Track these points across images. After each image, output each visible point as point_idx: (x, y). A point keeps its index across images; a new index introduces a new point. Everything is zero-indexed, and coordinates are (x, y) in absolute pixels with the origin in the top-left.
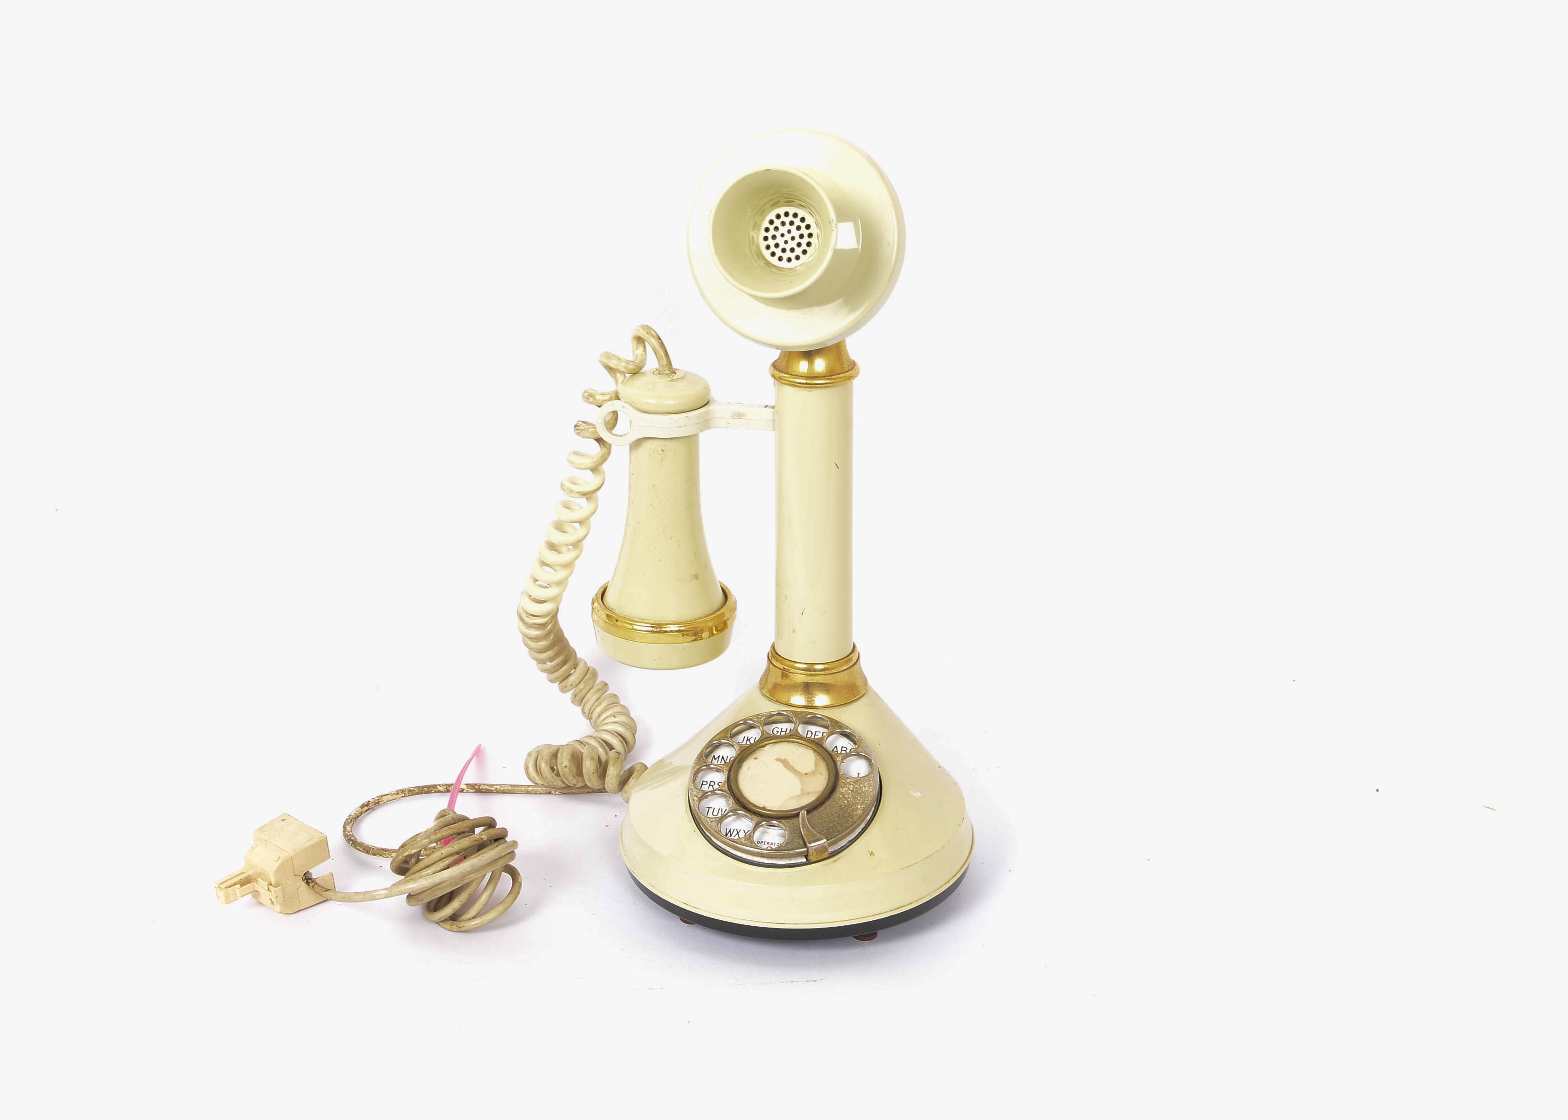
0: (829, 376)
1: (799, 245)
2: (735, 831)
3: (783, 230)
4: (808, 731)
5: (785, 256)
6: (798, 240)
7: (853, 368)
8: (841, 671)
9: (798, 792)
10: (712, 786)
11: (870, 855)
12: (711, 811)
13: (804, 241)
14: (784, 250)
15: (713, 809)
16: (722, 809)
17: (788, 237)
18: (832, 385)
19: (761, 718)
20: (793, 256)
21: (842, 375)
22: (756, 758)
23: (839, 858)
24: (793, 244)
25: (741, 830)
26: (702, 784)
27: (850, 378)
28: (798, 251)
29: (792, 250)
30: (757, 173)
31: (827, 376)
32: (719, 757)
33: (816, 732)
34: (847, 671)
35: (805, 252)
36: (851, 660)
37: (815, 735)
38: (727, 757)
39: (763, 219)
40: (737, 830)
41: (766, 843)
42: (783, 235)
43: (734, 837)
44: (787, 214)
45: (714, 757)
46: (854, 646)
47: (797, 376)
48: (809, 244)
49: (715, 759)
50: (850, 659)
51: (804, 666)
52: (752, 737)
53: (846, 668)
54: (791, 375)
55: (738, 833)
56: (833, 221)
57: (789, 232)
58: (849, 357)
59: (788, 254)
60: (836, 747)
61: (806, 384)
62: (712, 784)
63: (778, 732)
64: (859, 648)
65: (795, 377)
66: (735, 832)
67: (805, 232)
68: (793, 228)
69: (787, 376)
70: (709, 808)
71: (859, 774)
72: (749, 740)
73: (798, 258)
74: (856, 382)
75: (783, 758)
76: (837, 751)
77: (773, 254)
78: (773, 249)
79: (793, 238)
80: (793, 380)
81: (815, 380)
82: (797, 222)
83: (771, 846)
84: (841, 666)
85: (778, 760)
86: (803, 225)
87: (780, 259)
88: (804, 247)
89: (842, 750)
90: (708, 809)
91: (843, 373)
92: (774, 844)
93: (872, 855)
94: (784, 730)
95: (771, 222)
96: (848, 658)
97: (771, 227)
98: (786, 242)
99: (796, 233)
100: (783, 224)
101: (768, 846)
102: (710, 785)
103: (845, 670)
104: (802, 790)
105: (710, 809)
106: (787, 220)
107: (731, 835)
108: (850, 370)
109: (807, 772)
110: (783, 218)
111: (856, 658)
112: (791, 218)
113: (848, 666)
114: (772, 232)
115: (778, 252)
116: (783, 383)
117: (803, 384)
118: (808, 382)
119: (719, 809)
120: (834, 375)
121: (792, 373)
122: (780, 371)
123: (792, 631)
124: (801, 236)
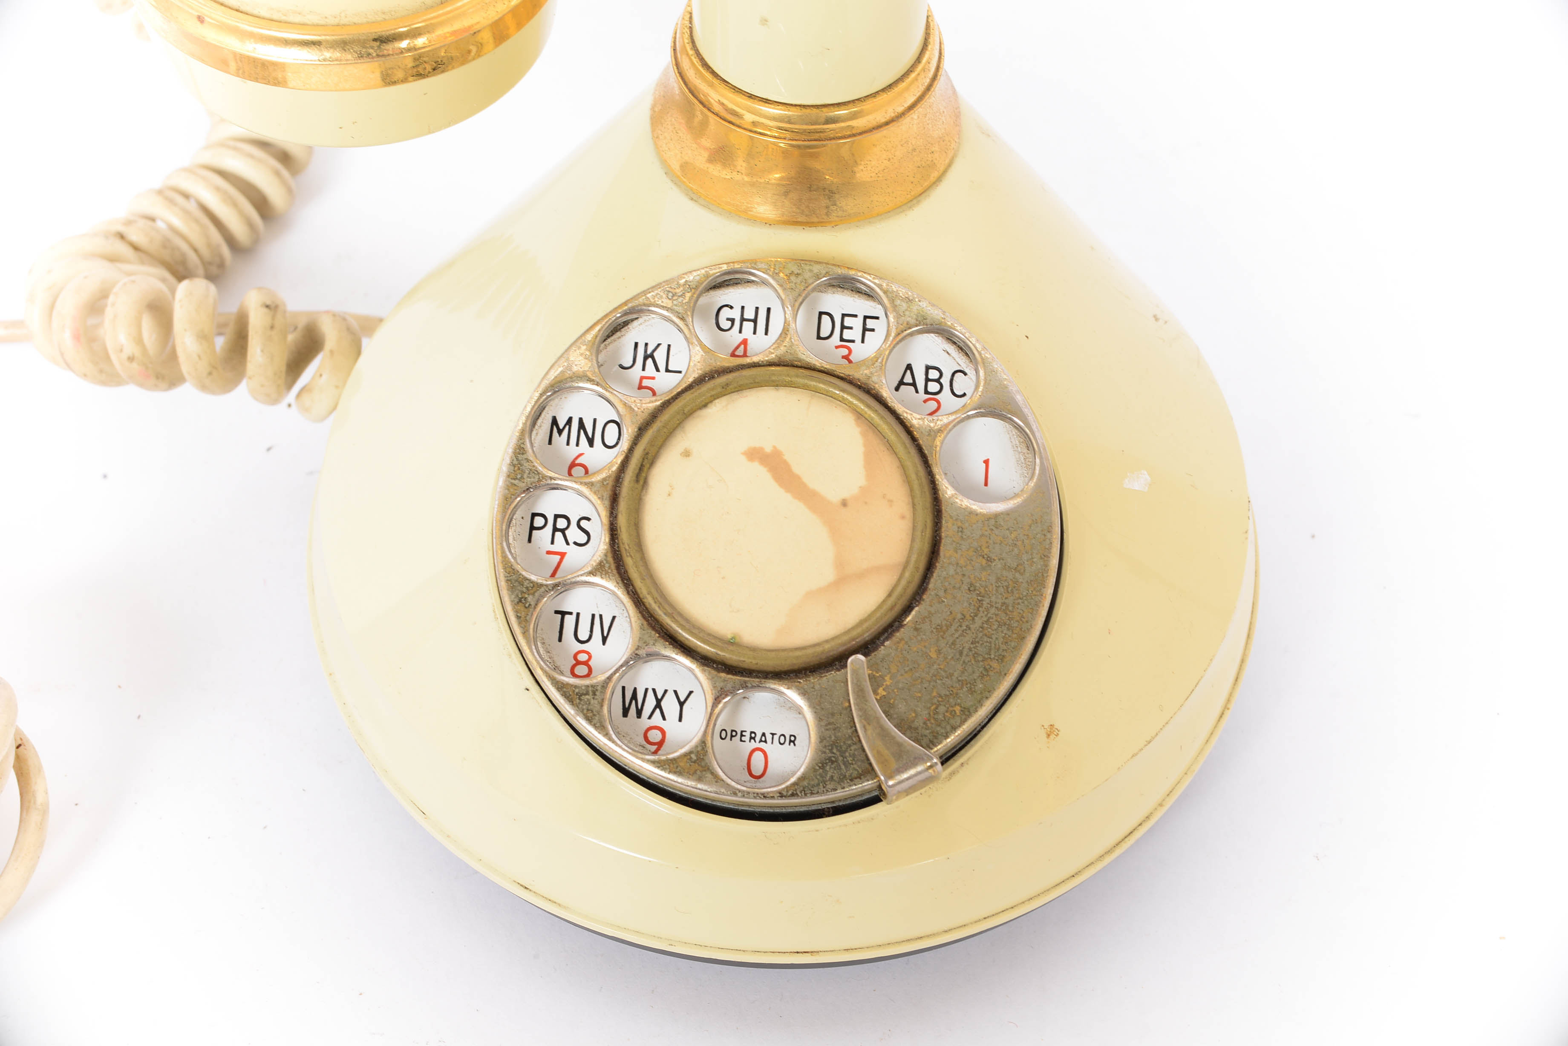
2: (650, 694)
4: (821, 314)
9: (829, 575)
10: (563, 531)
11: (1049, 736)
12: (570, 621)
15: (574, 615)
16: (601, 616)
19: (683, 295)
22: (687, 454)
23: (962, 764)
25: (666, 691)
26: (532, 528)
32: (569, 421)
33: (844, 316)
36: (922, 68)
37: (843, 327)
38: (595, 420)
40: (654, 690)
41: (747, 738)
43: (650, 718)
45: (555, 422)
49: (560, 432)
50: (920, 66)
52: (659, 345)
55: (659, 702)
60: (909, 367)
62: (562, 523)
63: (732, 321)
66: (651, 702)
70: (563, 614)
71: (986, 462)
72: (652, 356)
75: (768, 449)
76: (914, 384)
83: (762, 745)
85: (755, 454)
89: (927, 380)
90: (560, 616)
92: (769, 737)
93: (1052, 736)
94: (749, 314)
101: (753, 745)
102: (555, 529)
104: (839, 564)
105: (567, 617)
107: (639, 713)
109: (845, 494)
119: (593, 616)
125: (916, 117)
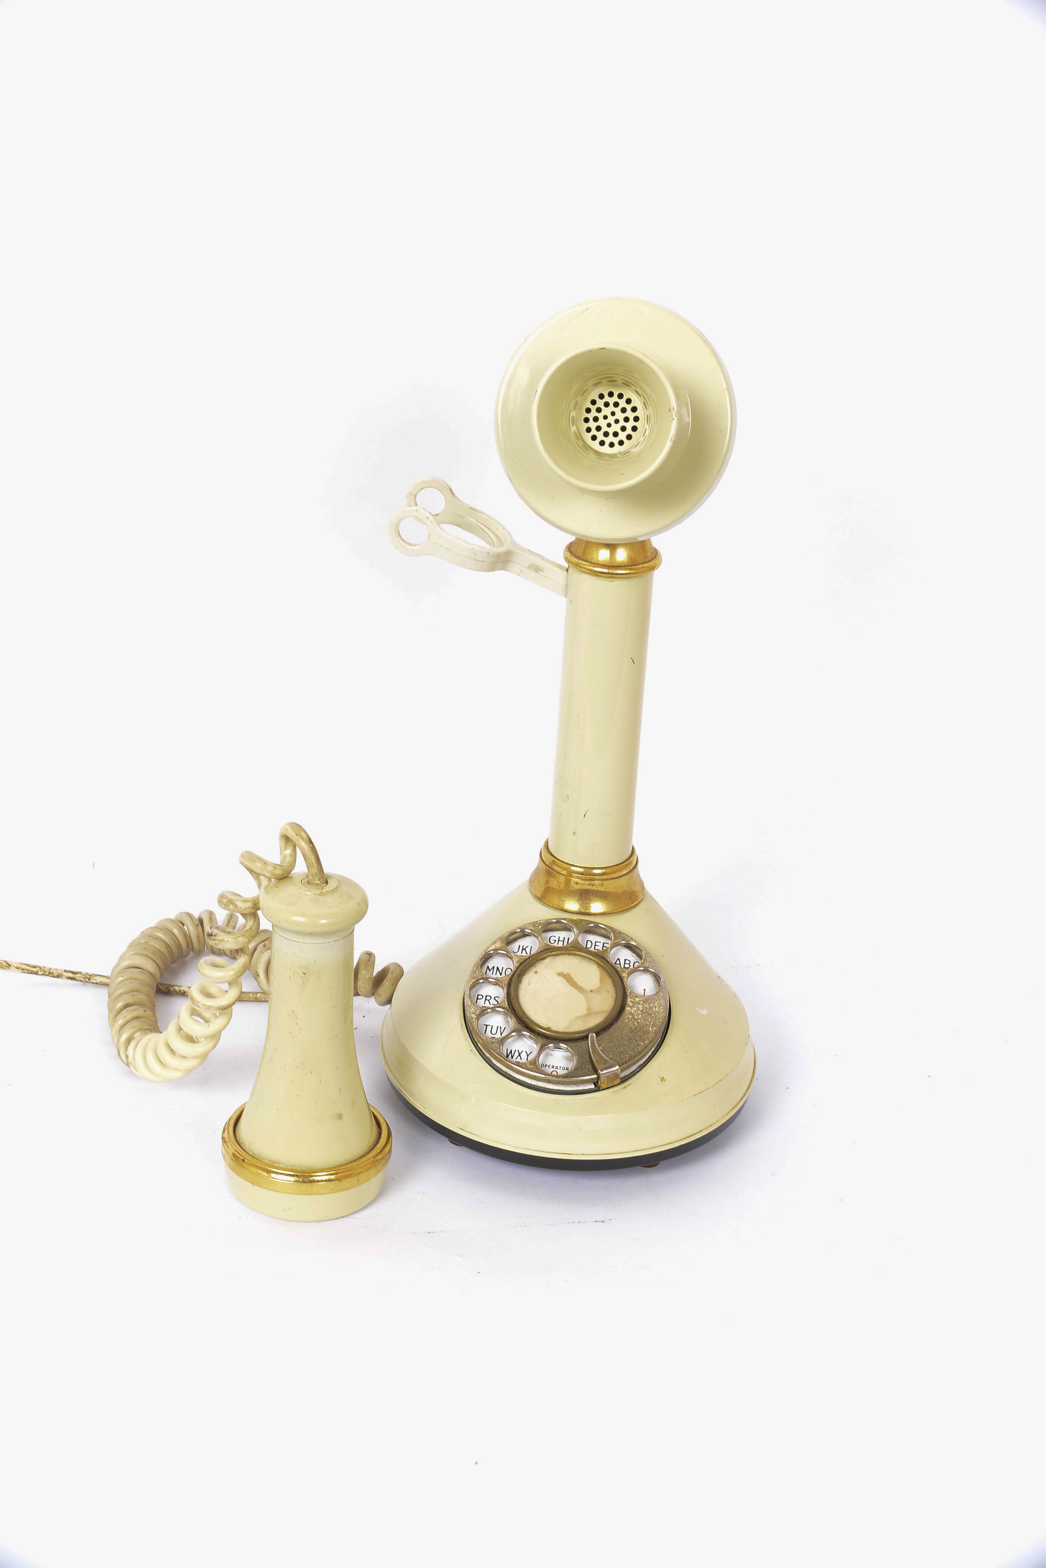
0: (633, 566)
1: (623, 429)
2: (517, 1052)
3: (606, 411)
4: (587, 941)
5: (608, 440)
6: (622, 423)
7: (656, 556)
8: (622, 876)
9: (585, 1012)
10: (489, 1000)
11: (661, 1081)
12: (489, 1028)
13: (629, 425)
14: (606, 434)
15: (491, 1026)
16: (501, 1027)
17: (611, 419)
18: (635, 575)
19: (539, 927)
20: (616, 441)
21: (646, 565)
22: (536, 972)
23: (629, 1085)
24: (616, 428)
25: (522, 1051)
26: (478, 999)
27: (653, 568)
28: (622, 436)
29: (616, 434)
30: (591, 351)
31: (631, 566)
32: (493, 968)
33: (596, 942)
34: (627, 876)
35: (629, 437)
36: (630, 863)
37: (595, 945)
38: (503, 968)
39: (585, 399)
40: (518, 1051)
41: (551, 1067)
42: (605, 417)
43: (516, 1059)
44: (611, 394)
45: (488, 967)
46: (633, 849)
47: (598, 564)
48: (634, 429)
49: (490, 970)
50: (630, 862)
51: (582, 870)
52: (528, 946)
53: (626, 872)
54: (591, 563)
55: (520, 1054)
56: (674, 408)
57: (613, 414)
58: (651, 544)
59: (611, 439)
60: (619, 959)
61: (608, 573)
62: (488, 998)
63: (555, 941)
64: (638, 852)
65: (596, 565)
66: (517, 1054)
67: (630, 415)
68: (618, 410)
69: (586, 563)
70: (487, 1026)
71: (645, 990)
72: (525, 949)
73: (621, 443)
74: (656, 573)
75: (566, 973)
76: (620, 964)
77: (594, 438)
78: (594, 432)
79: (617, 421)
80: (591, 568)
81: (618, 570)
82: (622, 403)
83: (556, 1070)
84: (621, 870)
85: (560, 974)
86: (629, 407)
87: (602, 443)
88: (629, 431)
89: (625, 963)
90: (485, 1026)
91: (647, 562)
92: (559, 1068)
93: (663, 1081)
94: (562, 939)
95: (594, 402)
96: (629, 861)
97: (593, 408)
98: (609, 425)
99: (620, 416)
100: (607, 405)
101: (553, 1069)
102: (486, 999)
103: (625, 874)
104: (588, 1009)
105: (488, 1027)
106: (611, 401)
107: (512, 1057)
108: (653, 559)
109: (592, 989)
110: (607, 398)
111: (636, 861)
112: (615, 399)
113: (628, 870)
114: (594, 413)
115: (600, 436)
116: (582, 571)
117: (605, 573)
118: (611, 571)
119: (498, 1027)
120: (635, 565)
121: (593, 561)
122: (578, 558)
123: (572, 832)
124: (626, 420)
125: (626, 878)
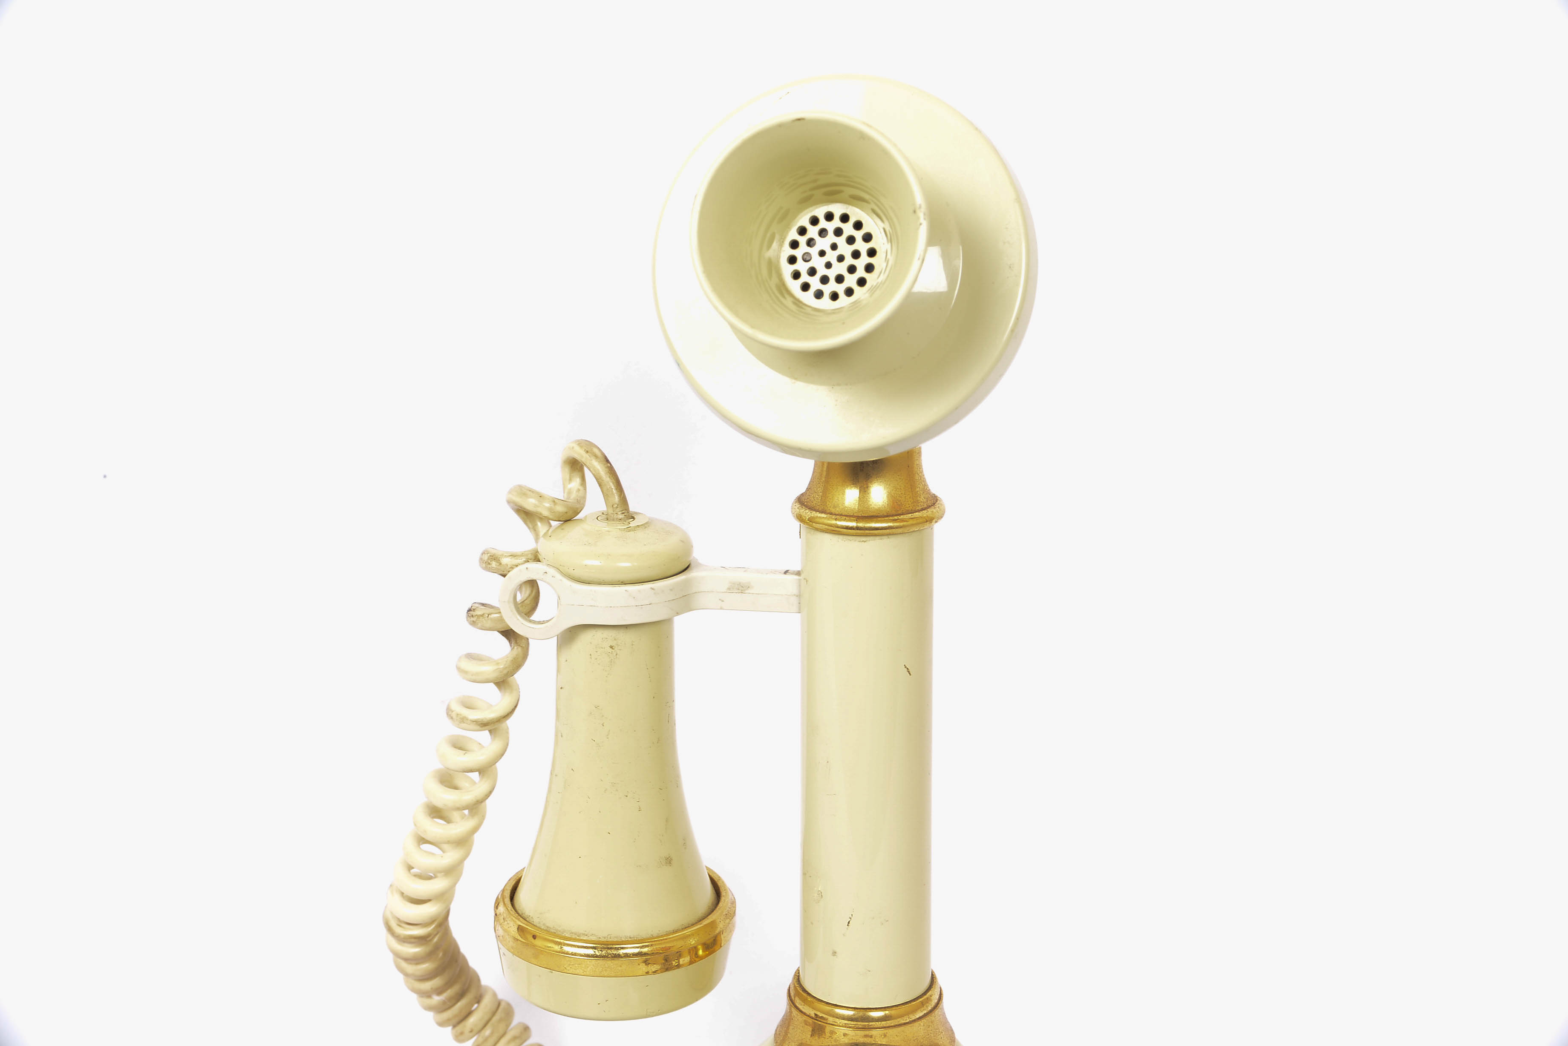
0: (896, 515)
1: (852, 269)
3: (823, 244)
5: (827, 289)
6: (849, 261)
7: (934, 504)
8: (914, 1021)
13: (861, 263)
14: (825, 280)
17: (831, 256)
18: (900, 530)
20: (840, 289)
21: (917, 514)
24: (840, 268)
27: (930, 520)
28: (851, 281)
29: (840, 279)
30: (780, 126)
31: (893, 516)
34: (924, 1020)
35: (862, 282)
36: (928, 1000)
39: (788, 227)
42: (822, 253)
44: (829, 217)
46: (933, 978)
47: (841, 515)
48: (869, 268)
50: (927, 998)
51: (850, 1013)
53: (921, 1014)
54: (831, 514)
56: (920, 207)
57: (834, 247)
58: (926, 485)
59: (832, 286)
61: (858, 528)
64: (941, 981)
65: (837, 517)
67: (862, 247)
68: (841, 241)
69: (823, 515)
73: (849, 292)
74: (939, 529)
77: (805, 287)
78: (805, 278)
79: (841, 259)
80: (834, 522)
81: (872, 522)
82: (848, 229)
84: (914, 1011)
86: (858, 235)
87: (819, 295)
88: (861, 272)
91: (919, 511)
95: (802, 231)
96: (925, 997)
97: (802, 240)
98: (828, 265)
99: (846, 249)
100: (823, 233)
103: (920, 1018)
106: (831, 226)
108: (929, 507)
110: (823, 223)
111: (937, 997)
112: (836, 223)
113: (925, 1012)
114: (803, 248)
115: (815, 283)
116: (817, 529)
117: (852, 528)
118: (861, 525)
120: (900, 515)
121: (833, 510)
122: (812, 509)
123: (831, 952)
124: (856, 255)
